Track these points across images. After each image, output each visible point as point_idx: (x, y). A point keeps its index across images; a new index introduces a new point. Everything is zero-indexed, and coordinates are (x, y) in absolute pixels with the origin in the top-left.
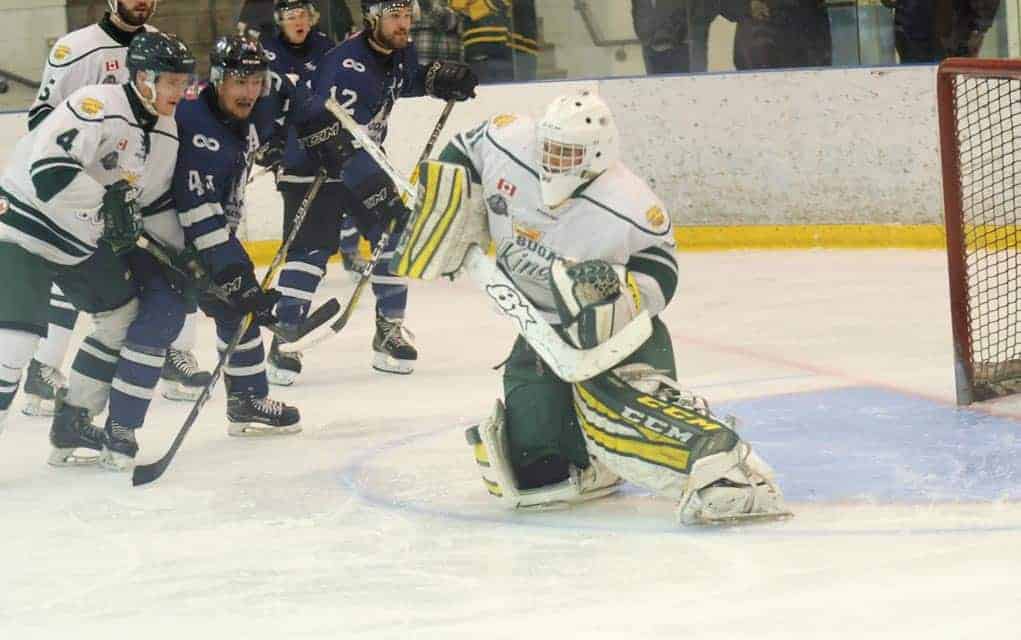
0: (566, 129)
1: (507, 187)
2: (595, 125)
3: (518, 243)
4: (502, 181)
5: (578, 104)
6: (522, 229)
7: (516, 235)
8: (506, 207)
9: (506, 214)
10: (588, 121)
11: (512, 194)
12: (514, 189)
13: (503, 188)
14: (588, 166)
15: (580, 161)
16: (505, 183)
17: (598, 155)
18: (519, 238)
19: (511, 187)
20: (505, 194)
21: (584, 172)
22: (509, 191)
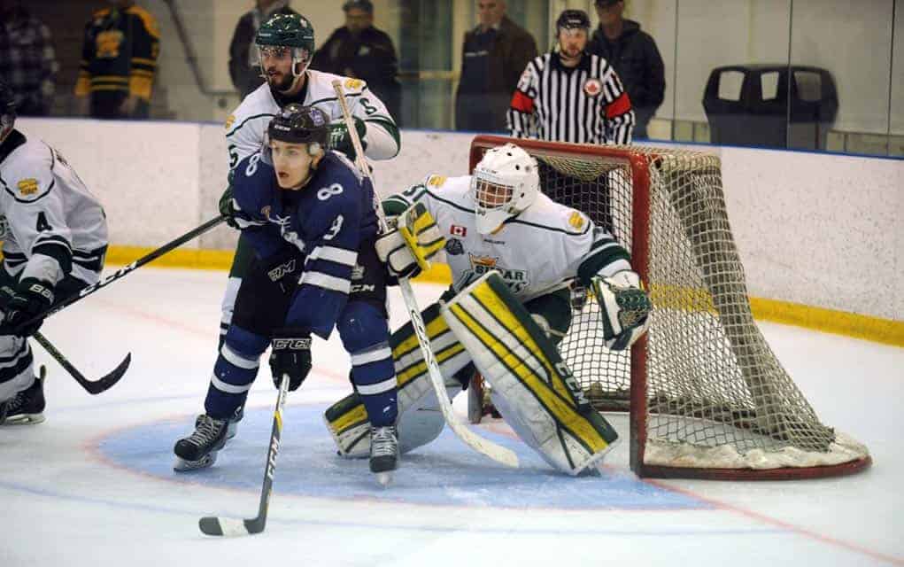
0: (501, 173)
1: (458, 231)
2: (522, 172)
3: (477, 272)
4: (453, 227)
5: (509, 154)
6: (479, 260)
7: (475, 266)
8: (461, 246)
9: (463, 253)
10: (517, 168)
11: (464, 235)
12: (465, 229)
13: (456, 233)
14: (515, 203)
15: (510, 199)
16: (456, 228)
17: (523, 195)
18: (477, 267)
19: (461, 229)
20: (458, 236)
21: (511, 209)
22: (461, 233)
